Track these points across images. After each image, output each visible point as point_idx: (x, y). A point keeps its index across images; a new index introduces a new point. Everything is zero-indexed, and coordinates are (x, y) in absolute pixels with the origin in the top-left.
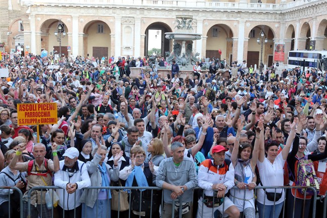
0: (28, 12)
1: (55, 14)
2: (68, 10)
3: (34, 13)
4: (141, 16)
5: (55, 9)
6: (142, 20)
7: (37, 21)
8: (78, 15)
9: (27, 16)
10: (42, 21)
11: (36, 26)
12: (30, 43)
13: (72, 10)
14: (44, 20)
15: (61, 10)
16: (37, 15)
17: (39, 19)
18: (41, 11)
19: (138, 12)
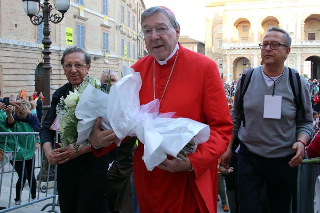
0: (226, 53)
1: (243, 54)
2: (251, 50)
3: (229, 54)
4: (301, 52)
5: (242, 51)
6: (302, 55)
7: (231, 59)
8: (257, 54)
9: (225, 55)
10: (234, 58)
11: (231, 62)
12: (226, 73)
13: (253, 50)
14: (236, 58)
15: (246, 51)
16: (231, 55)
17: (232, 57)
18: (233, 52)
19: (299, 50)
